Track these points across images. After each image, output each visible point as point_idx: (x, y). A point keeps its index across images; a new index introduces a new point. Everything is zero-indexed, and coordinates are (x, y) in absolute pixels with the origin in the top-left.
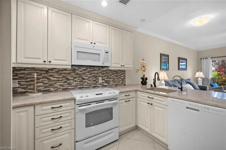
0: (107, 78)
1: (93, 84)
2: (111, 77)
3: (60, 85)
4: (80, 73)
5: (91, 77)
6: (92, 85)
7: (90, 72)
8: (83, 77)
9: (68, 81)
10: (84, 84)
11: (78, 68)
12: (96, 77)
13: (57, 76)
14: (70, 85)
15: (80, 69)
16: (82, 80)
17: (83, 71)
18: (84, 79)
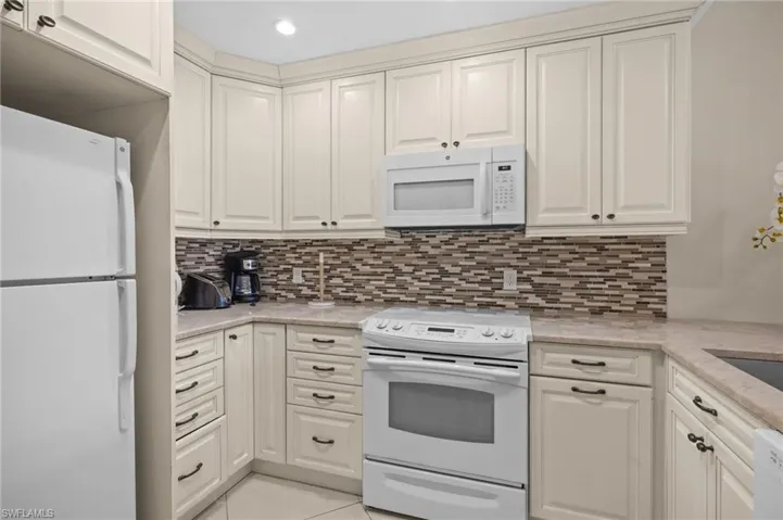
0: (545, 274)
1: (481, 294)
2: (567, 270)
3: (379, 288)
4: (432, 252)
5: (472, 267)
6: (476, 299)
7: (468, 250)
8: (442, 266)
9: (398, 278)
10: (447, 290)
11: (427, 236)
12: (491, 268)
13: (371, 262)
14: (404, 291)
15: (432, 241)
16: (439, 276)
17: (443, 247)
18: (447, 274)
